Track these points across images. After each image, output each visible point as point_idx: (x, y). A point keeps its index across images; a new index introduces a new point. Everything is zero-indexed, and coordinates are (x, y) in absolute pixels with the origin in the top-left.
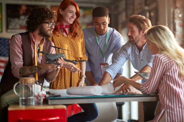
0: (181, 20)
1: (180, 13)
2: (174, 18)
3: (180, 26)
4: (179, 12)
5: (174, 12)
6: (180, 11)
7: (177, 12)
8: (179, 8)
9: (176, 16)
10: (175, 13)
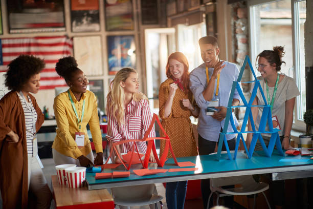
0: (244, 34)
1: (243, 26)
2: (235, 33)
3: (243, 43)
4: (241, 24)
5: (235, 23)
6: (243, 23)
7: (239, 24)
8: (242, 19)
9: (237, 30)
10: (237, 25)
